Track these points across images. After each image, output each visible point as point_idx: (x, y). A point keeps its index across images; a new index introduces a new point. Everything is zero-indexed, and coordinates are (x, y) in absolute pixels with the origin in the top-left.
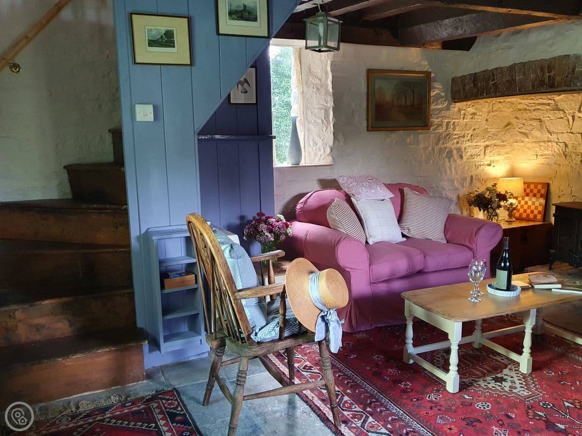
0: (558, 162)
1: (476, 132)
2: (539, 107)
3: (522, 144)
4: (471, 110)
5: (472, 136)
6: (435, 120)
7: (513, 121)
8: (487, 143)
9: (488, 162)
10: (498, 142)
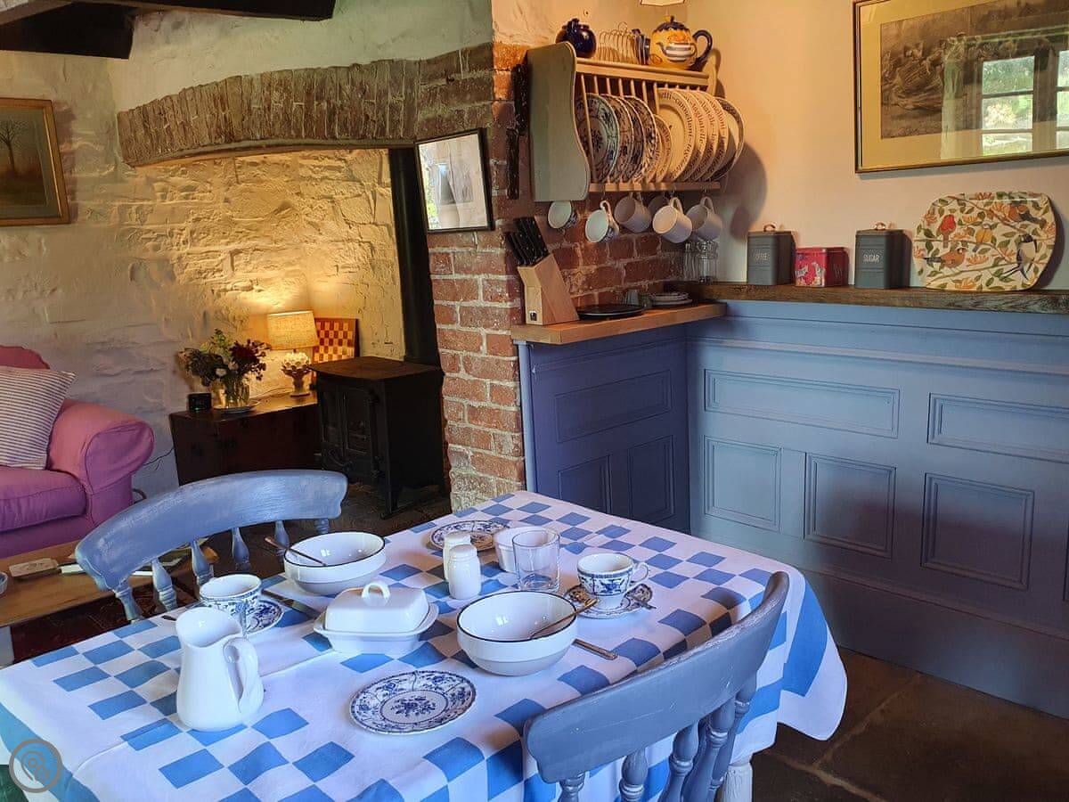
0: (365, 281)
1: (200, 225)
2: (327, 174)
3: (314, 245)
4: (180, 180)
5: (192, 232)
6: (85, 203)
7: (294, 200)
8: (233, 246)
9: (247, 284)
10: (262, 243)
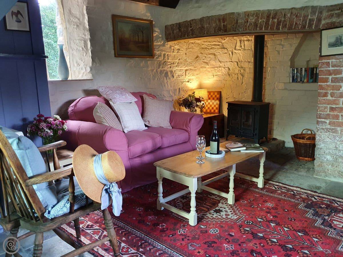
0: (225, 79)
1: (180, 61)
2: (214, 47)
3: (205, 69)
4: (177, 47)
5: (178, 63)
6: (157, 52)
7: (200, 55)
8: (186, 68)
9: (187, 80)
10: (192, 68)
